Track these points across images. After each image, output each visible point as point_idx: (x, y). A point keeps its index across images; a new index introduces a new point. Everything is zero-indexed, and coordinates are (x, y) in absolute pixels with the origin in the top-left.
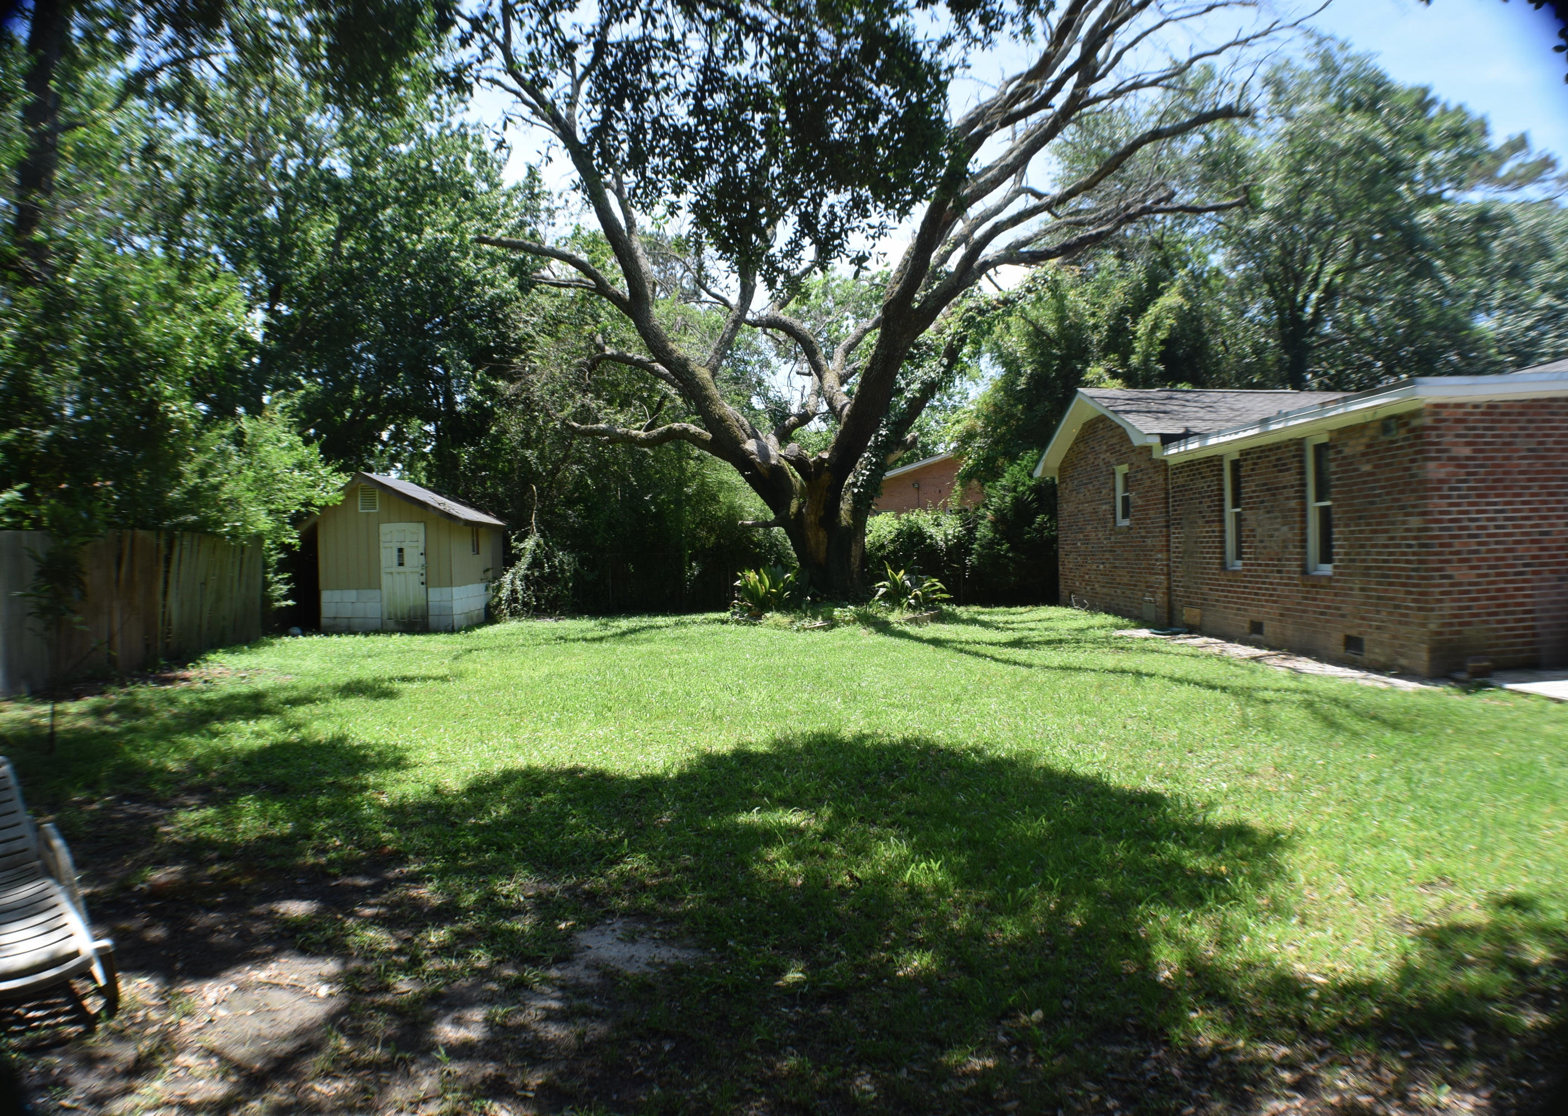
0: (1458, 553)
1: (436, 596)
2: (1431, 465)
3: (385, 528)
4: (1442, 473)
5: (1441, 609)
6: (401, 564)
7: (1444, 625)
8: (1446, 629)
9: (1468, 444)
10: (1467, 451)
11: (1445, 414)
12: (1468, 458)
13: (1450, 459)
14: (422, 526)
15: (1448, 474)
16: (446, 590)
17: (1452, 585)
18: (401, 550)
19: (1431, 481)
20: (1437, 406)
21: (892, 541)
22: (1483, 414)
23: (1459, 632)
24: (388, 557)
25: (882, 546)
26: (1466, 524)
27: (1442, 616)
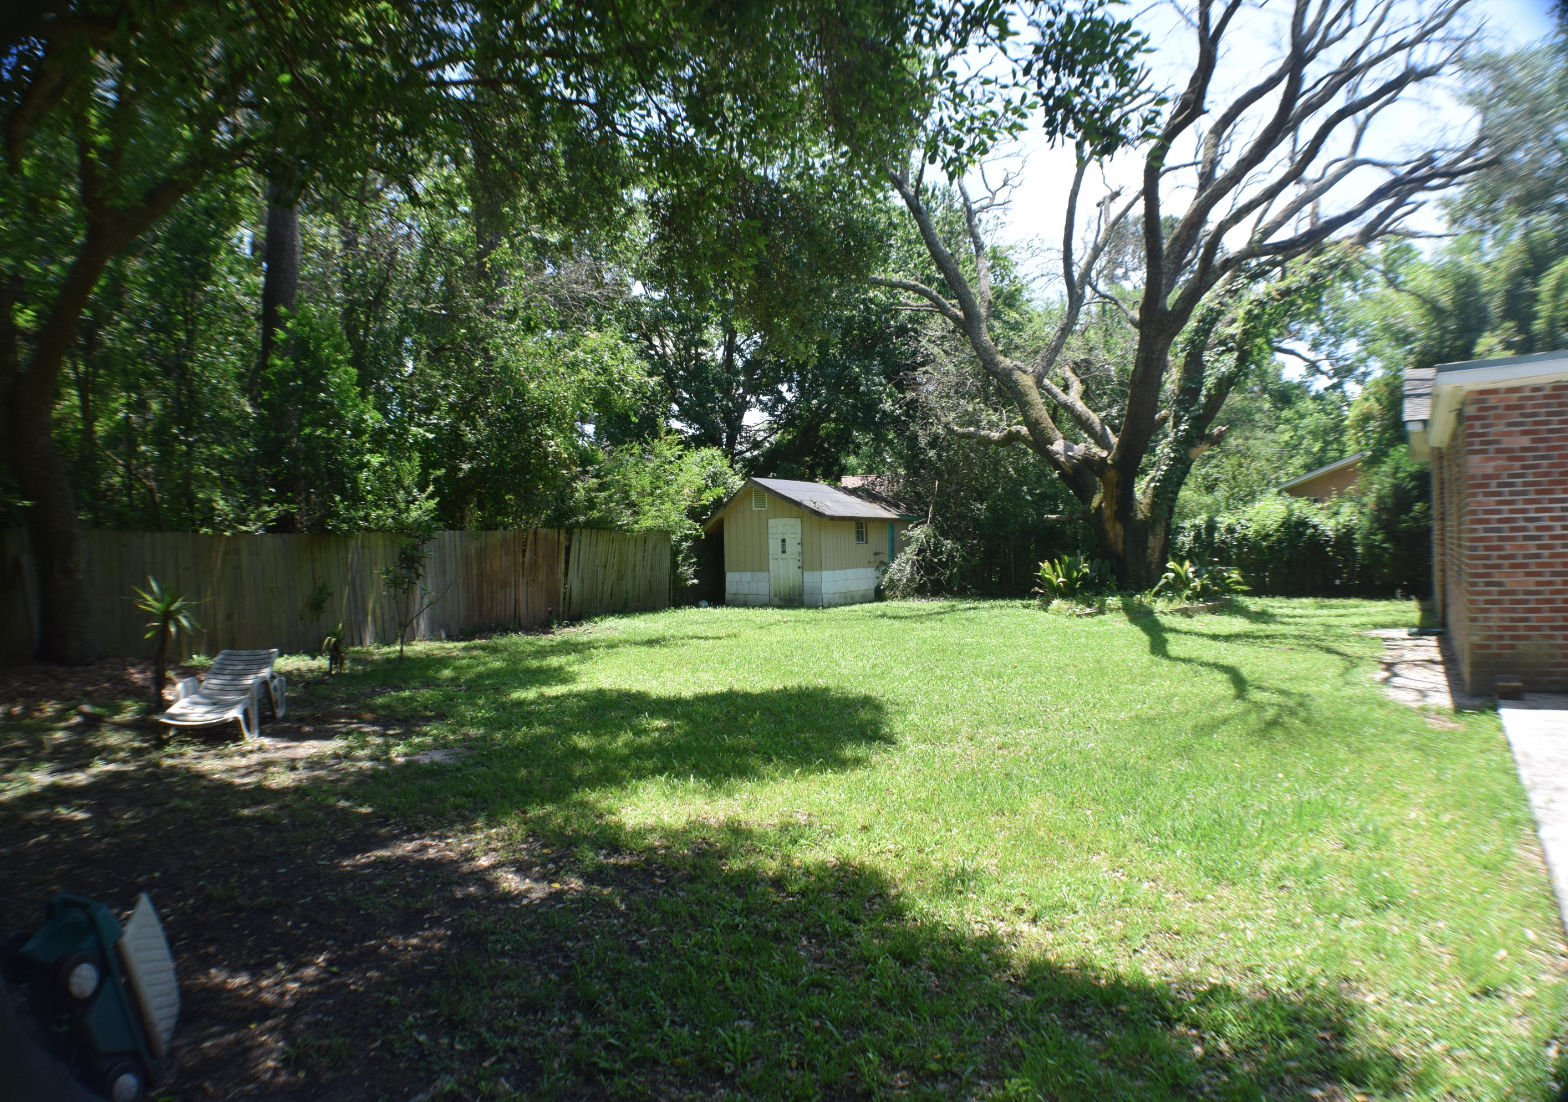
0: (1512, 557)
1: (809, 577)
2: (1476, 459)
3: (772, 522)
4: (1490, 468)
5: (1486, 619)
6: (784, 552)
7: (1490, 638)
8: (1494, 643)
9: (1524, 433)
10: (1525, 441)
11: (1492, 401)
12: (1524, 449)
13: (1499, 451)
14: (799, 521)
15: (1496, 468)
16: (817, 573)
17: (1500, 593)
18: (783, 541)
19: (1473, 477)
20: (1482, 392)
21: (1277, 530)
22: (1546, 397)
23: (1512, 647)
24: (774, 546)
25: (1268, 535)
26: (1522, 524)
27: (1489, 628)
